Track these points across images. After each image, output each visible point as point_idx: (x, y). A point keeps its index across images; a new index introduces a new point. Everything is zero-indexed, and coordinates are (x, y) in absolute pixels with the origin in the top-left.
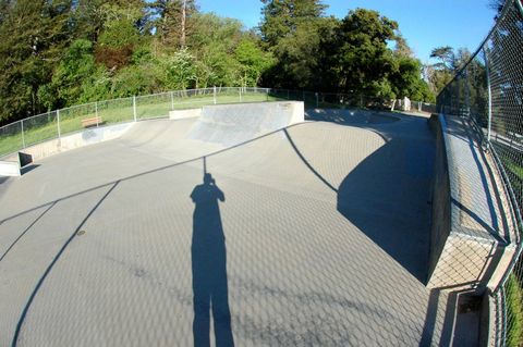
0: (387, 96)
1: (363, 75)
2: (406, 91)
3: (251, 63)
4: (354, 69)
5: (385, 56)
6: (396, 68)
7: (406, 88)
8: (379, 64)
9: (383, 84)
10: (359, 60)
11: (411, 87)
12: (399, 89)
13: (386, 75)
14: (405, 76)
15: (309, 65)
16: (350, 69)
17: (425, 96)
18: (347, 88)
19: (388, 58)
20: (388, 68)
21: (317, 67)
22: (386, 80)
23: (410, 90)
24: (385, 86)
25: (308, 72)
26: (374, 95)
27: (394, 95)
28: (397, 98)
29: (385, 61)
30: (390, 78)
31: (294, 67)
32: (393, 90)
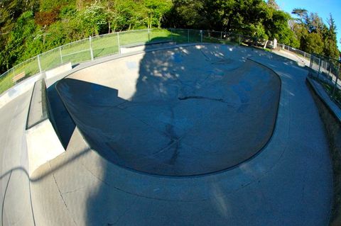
0: (261, 37)
1: (242, 19)
2: (277, 35)
3: (155, 7)
4: (235, 13)
5: (261, 5)
6: (270, 16)
7: (276, 32)
8: (256, 11)
9: (258, 27)
10: (239, 6)
11: (282, 33)
12: (271, 32)
13: (261, 20)
14: (276, 24)
15: (196, 8)
16: (231, 12)
17: (291, 42)
18: (228, 27)
19: (264, 7)
20: (263, 15)
21: (203, 10)
22: (260, 24)
23: (280, 35)
24: (259, 29)
25: (195, 14)
26: (250, 34)
27: (266, 37)
28: (269, 39)
29: (261, 9)
30: (264, 23)
31: (183, 9)
32: (266, 33)
